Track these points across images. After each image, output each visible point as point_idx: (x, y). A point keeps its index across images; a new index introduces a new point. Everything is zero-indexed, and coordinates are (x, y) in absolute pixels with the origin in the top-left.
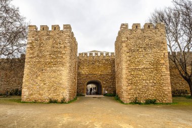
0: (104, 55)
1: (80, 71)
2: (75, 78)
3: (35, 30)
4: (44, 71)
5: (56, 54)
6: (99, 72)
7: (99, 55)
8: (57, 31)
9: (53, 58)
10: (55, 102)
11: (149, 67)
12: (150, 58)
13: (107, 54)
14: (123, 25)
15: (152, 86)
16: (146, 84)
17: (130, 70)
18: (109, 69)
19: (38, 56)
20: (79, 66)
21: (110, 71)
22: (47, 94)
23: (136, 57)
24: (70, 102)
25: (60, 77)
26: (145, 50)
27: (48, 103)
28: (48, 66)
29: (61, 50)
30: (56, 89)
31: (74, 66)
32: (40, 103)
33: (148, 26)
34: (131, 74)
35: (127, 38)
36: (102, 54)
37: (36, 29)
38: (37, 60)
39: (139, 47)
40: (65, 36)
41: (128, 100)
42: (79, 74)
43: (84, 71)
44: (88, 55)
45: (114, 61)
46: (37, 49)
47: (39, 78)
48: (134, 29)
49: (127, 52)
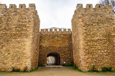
0: (63, 30)
1: (42, 44)
2: (37, 50)
3: (4, 7)
4: (9, 42)
5: (21, 27)
6: (58, 45)
7: (58, 30)
8: (23, 9)
9: (18, 31)
10: (18, 71)
11: (102, 39)
12: (103, 31)
13: (65, 30)
14: (79, 5)
15: (106, 55)
16: (102, 54)
17: (87, 42)
18: (66, 42)
19: (5, 29)
20: (40, 40)
21: (68, 44)
22: (10, 63)
23: (91, 30)
24: (32, 70)
25: (24, 47)
26: (98, 24)
27: (11, 72)
28: (14, 37)
29: (26, 24)
30: (19, 58)
31: (36, 38)
32: (4, 71)
33: (99, 6)
34: (88, 45)
35: (83, 15)
36: (60, 30)
37: (6, 7)
38: (4, 33)
39: (93, 22)
40: (30, 12)
41: (87, 68)
42: (41, 47)
43: (45, 44)
44: (49, 31)
45: (70, 36)
46: (5, 23)
47: (4, 48)
48: (88, 8)
49: (83, 26)
